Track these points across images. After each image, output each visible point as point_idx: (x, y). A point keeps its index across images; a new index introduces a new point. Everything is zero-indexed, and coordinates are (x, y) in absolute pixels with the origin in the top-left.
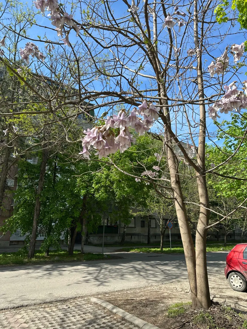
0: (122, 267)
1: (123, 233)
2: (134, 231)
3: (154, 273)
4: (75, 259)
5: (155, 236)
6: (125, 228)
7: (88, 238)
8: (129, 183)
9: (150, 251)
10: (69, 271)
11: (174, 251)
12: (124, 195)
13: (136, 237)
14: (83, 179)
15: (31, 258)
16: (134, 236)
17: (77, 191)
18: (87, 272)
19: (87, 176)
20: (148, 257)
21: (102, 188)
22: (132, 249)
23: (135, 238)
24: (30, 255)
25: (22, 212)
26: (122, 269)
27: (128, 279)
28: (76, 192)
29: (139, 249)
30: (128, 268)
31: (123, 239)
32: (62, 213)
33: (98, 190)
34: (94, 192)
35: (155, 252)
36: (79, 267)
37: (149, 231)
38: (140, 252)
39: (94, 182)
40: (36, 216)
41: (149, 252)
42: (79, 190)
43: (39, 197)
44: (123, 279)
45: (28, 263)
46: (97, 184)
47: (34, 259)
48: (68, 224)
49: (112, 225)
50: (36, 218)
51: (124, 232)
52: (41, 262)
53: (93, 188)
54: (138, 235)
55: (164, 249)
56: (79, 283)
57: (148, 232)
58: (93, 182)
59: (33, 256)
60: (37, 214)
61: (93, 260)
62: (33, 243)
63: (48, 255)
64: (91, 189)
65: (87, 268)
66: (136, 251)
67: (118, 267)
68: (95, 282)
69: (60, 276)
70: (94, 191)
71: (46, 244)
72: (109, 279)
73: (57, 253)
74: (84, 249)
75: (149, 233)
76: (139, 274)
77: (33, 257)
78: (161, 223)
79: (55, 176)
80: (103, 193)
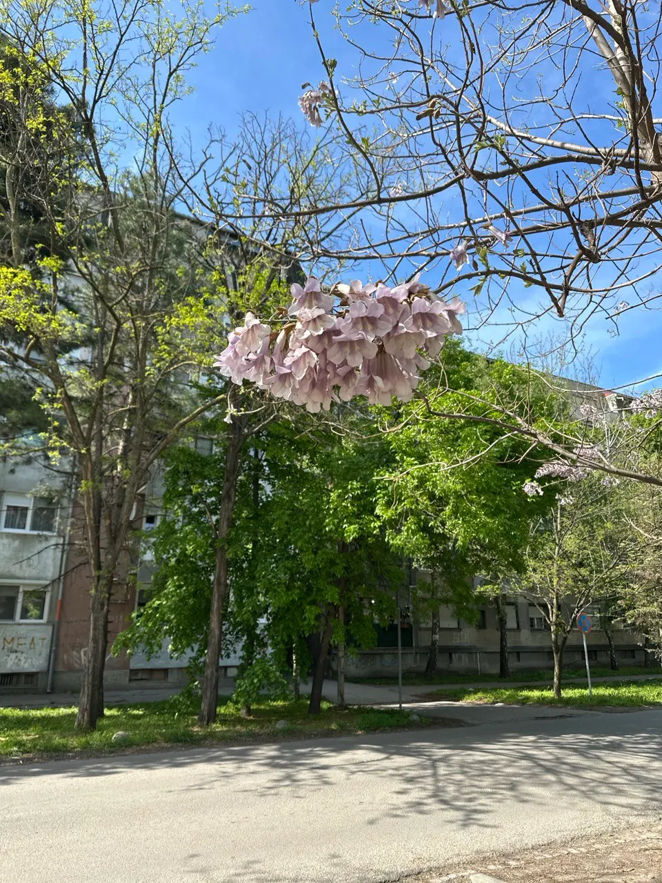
0: (492, 757)
1: (430, 644)
2: (456, 641)
3: (605, 778)
4: (333, 727)
5: (518, 653)
6: (434, 633)
7: (333, 660)
8: (493, 501)
9: (527, 698)
10: (341, 767)
11: (602, 702)
12: (481, 536)
13: (465, 658)
14: (347, 493)
15: (208, 723)
16: (457, 655)
17: (334, 528)
18: (396, 772)
19: (357, 482)
20: (537, 718)
21: (411, 519)
22: (469, 693)
23: (460, 659)
24: (205, 713)
25: (176, 590)
26: (494, 762)
27: (539, 800)
28: (330, 531)
29: (488, 693)
30: (514, 762)
31: (431, 664)
32: (290, 593)
33: (394, 524)
34: (382, 529)
35: (542, 701)
36: (361, 754)
37: (503, 639)
38: (494, 703)
39: (381, 502)
40: (218, 603)
41: (523, 704)
42: (339, 523)
43: (223, 546)
44: (524, 801)
45: (205, 738)
46: (389, 504)
47: (218, 727)
48: (308, 624)
49: (393, 621)
50: (218, 607)
51: (434, 643)
52: (240, 735)
53: (378, 517)
54: (469, 650)
55: (568, 693)
56: (396, 816)
57: (502, 642)
58: (376, 500)
59: (212, 717)
60: (219, 596)
61: (384, 731)
62: (211, 679)
63: (249, 712)
64: (371, 521)
65: (387, 758)
66: (481, 699)
67: (478, 756)
68: (443, 809)
69: (326, 787)
70: (380, 527)
71: (252, 683)
72: (480, 801)
73: (264, 704)
74: (346, 696)
75: (503, 647)
76: (561, 782)
77: (215, 722)
78: (553, 619)
79: (258, 487)
80: (414, 533)
